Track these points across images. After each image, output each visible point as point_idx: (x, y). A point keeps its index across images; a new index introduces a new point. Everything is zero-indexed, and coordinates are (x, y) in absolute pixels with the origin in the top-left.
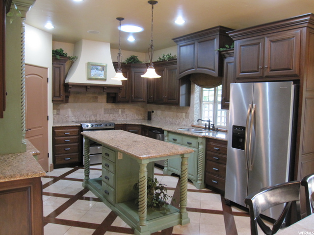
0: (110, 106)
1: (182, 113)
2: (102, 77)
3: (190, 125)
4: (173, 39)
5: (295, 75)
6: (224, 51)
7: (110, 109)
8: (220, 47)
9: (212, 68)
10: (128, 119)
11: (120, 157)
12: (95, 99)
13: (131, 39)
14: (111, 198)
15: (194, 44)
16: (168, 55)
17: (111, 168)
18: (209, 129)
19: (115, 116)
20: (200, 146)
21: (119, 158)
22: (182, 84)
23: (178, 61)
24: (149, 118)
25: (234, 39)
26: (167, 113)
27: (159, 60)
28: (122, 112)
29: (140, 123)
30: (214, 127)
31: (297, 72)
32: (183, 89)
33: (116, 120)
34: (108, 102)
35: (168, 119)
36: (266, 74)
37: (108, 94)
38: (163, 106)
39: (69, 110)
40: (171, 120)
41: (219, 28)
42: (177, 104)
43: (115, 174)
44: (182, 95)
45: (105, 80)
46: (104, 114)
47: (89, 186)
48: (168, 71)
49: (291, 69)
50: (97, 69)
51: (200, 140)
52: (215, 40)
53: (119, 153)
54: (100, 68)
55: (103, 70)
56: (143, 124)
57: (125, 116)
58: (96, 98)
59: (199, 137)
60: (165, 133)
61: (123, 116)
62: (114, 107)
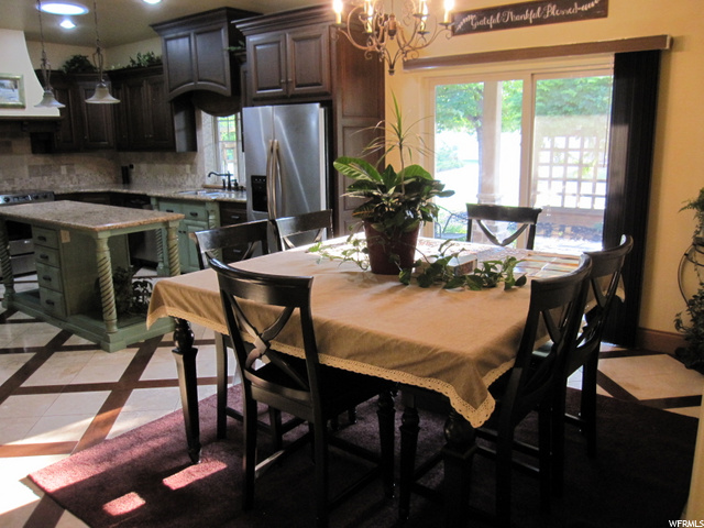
0: (40, 160)
1: (184, 164)
2: (17, 102)
3: (200, 185)
4: (153, 26)
5: (326, 94)
6: (237, 51)
7: (43, 167)
8: (230, 44)
9: (221, 80)
10: (83, 184)
11: (65, 238)
12: (6, 148)
13: (68, 25)
14: (59, 310)
15: (189, 36)
16: (149, 55)
17: (53, 259)
18: (230, 188)
19: (54, 181)
20: (211, 217)
21: (64, 241)
22: (177, 112)
23: (165, 66)
24: (127, 180)
25: (244, 34)
26: (158, 166)
27: (131, 64)
28: (69, 171)
29: (106, 190)
30: (236, 184)
31: (327, 90)
32: (179, 121)
34: (35, 151)
35: (160, 178)
36: (291, 92)
37: (34, 136)
38: (150, 155)
40: (166, 179)
41: (224, 11)
42: (172, 147)
43: (60, 268)
44: (179, 131)
45: (23, 107)
46: (30, 176)
47: (16, 304)
48: (149, 87)
49: (320, 85)
50: (3, 86)
51: (209, 207)
52: (222, 31)
53: (62, 232)
54: (8, 83)
55: (16, 87)
56: (112, 190)
57: (75, 179)
58: (8, 144)
59: (208, 201)
60: (153, 202)
61: (71, 179)
62: (51, 162)
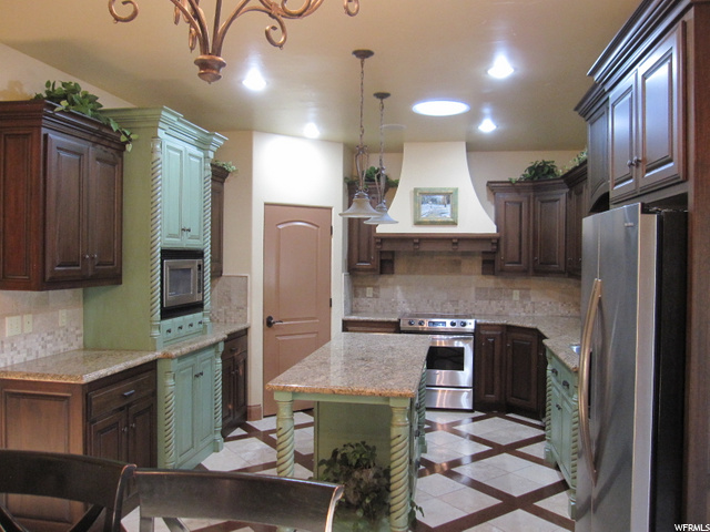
0: (490, 282)
2: (448, 217)
4: (576, 109)
7: (492, 289)
10: (538, 314)
12: (455, 266)
13: (488, 127)
19: (503, 307)
25: (606, 88)
28: (522, 297)
33: (507, 315)
34: (484, 272)
39: (398, 288)
45: (454, 224)
46: (477, 299)
50: (434, 201)
54: (441, 197)
55: (449, 202)
57: (529, 307)
58: (458, 263)
60: (547, 353)
61: (524, 307)
62: (502, 285)
